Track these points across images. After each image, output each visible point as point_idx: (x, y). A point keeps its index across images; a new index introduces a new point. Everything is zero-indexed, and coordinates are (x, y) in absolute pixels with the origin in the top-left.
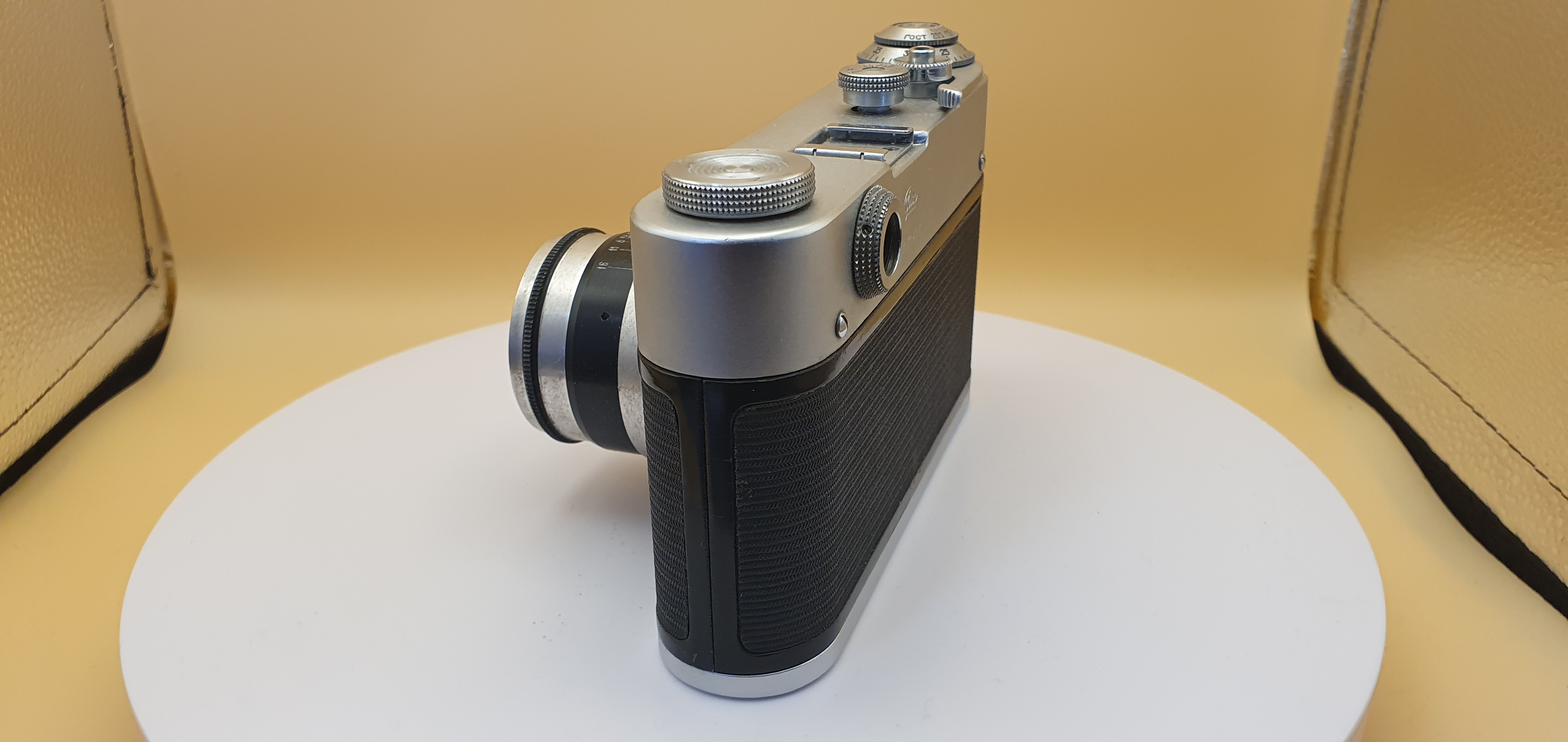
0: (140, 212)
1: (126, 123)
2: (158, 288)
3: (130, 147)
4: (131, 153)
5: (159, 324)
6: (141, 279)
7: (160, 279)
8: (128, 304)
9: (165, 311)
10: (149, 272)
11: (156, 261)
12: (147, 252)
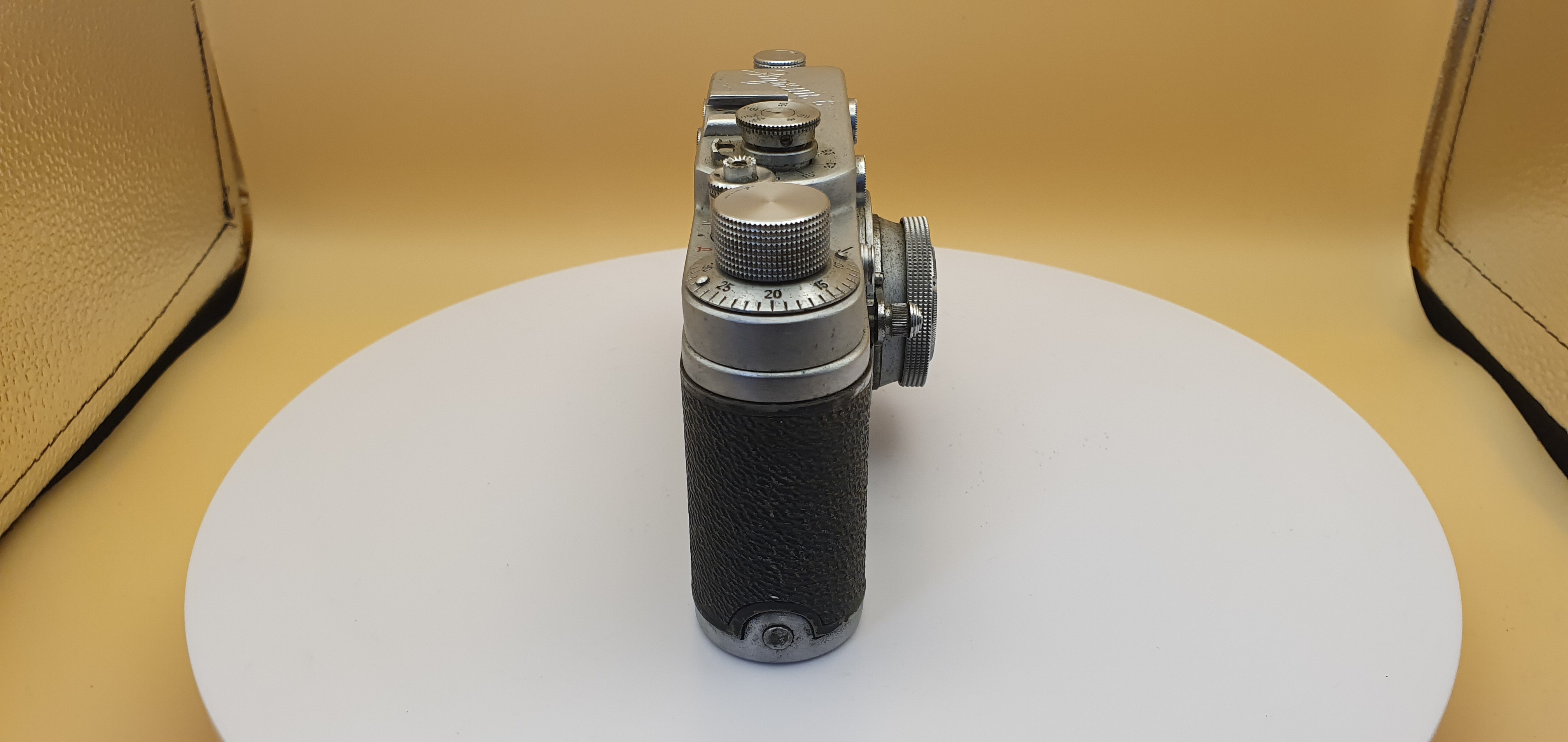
0: (218, 151)
1: (203, 60)
2: (235, 227)
3: (208, 85)
4: (209, 91)
5: (236, 264)
6: (220, 218)
7: (237, 220)
8: (209, 245)
9: (241, 249)
10: (227, 211)
11: (234, 201)
12: (225, 191)
